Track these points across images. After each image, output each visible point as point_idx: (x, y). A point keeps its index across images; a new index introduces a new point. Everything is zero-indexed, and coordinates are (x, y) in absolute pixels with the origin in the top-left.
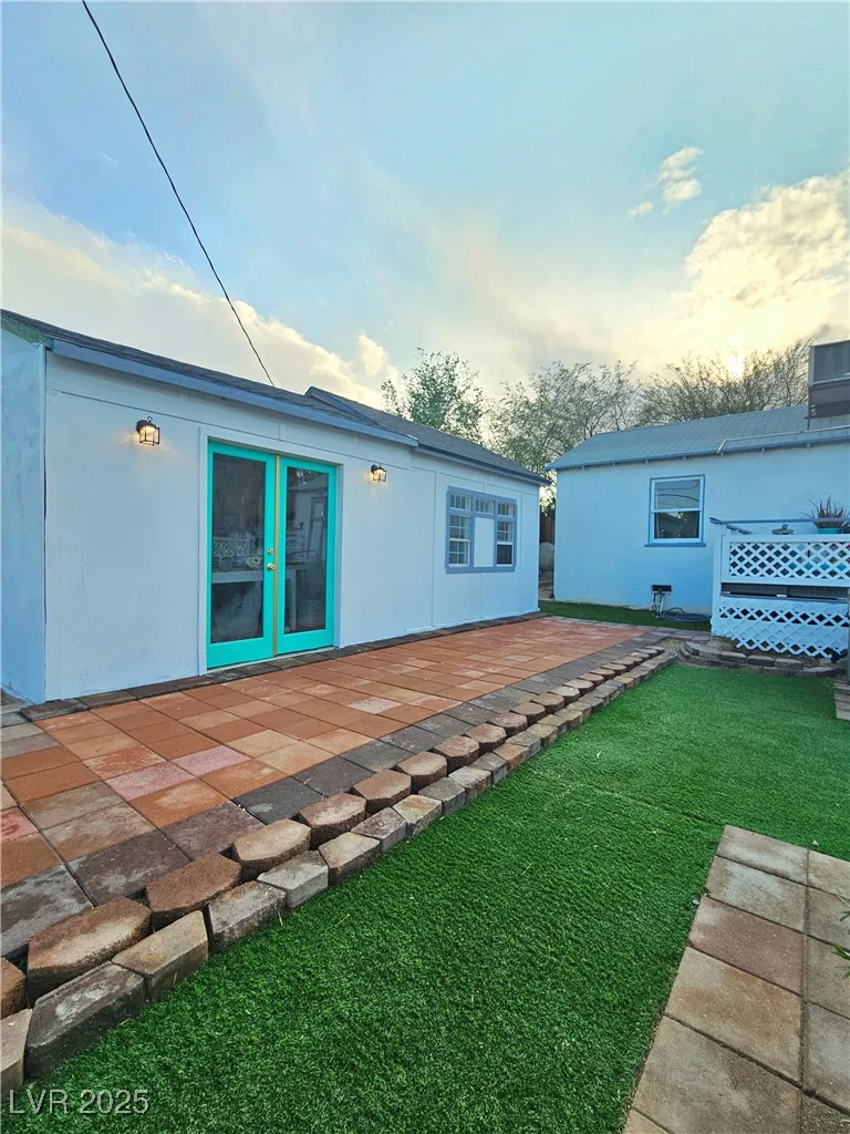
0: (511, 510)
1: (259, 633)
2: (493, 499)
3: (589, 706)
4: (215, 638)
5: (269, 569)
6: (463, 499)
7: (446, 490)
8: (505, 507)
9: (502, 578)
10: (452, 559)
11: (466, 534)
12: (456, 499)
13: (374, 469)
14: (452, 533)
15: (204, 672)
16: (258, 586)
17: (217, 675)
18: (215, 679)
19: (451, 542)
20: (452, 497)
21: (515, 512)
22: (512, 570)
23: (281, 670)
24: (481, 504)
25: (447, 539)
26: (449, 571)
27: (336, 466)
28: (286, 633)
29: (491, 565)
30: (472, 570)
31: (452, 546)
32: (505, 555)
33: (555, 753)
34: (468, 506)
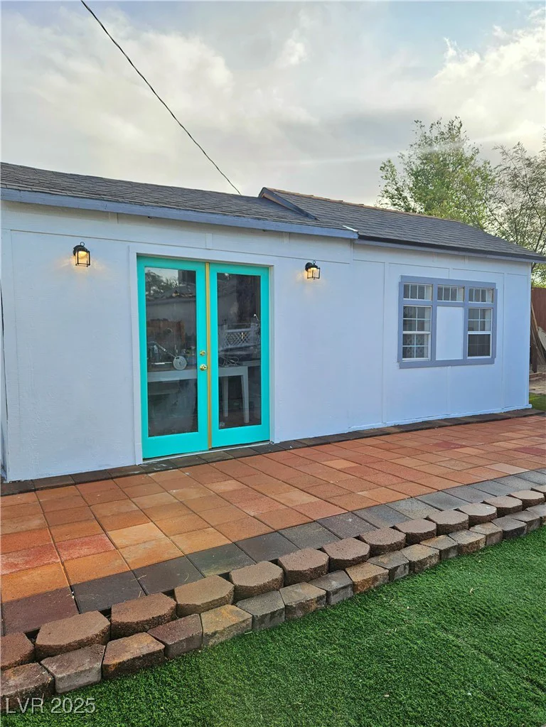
0: (488, 297)
1: (194, 428)
2: (463, 285)
3: (500, 529)
4: (153, 432)
5: (202, 369)
6: (422, 289)
7: (399, 280)
8: (480, 292)
9: (478, 371)
10: (406, 353)
11: (426, 325)
12: (409, 289)
13: (308, 266)
14: (406, 325)
15: (139, 462)
16: (192, 385)
17: (153, 465)
18: (146, 469)
19: (404, 335)
20: (406, 287)
21: (494, 299)
22: (491, 362)
23: (208, 463)
24: (446, 293)
25: (399, 332)
26: (403, 366)
27: (267, 268)
28: (221, 428)
29: (461, 358)
30: (434, 363)
31: (406, 339)
32: (479, 346)
33: (422, 582)
34: (428, 293)
